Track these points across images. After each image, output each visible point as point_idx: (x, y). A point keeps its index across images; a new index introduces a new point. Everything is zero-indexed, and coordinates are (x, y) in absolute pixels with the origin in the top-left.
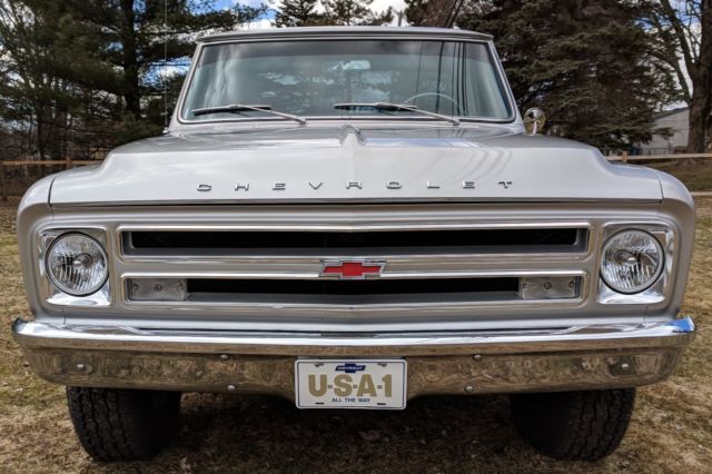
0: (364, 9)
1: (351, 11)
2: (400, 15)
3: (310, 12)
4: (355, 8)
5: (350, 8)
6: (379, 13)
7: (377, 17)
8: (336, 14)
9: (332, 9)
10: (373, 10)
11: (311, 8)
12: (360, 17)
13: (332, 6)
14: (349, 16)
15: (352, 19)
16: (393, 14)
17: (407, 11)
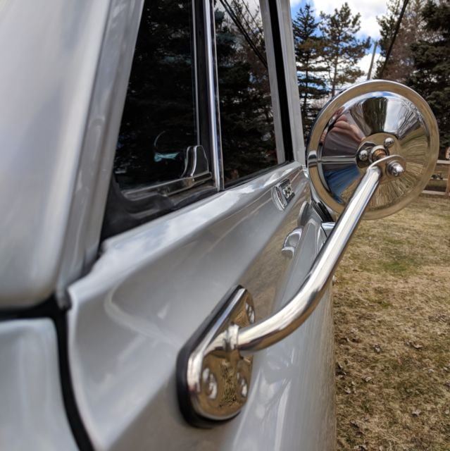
0: (350, 37)
1: (341, 37)
2: (376, 44)
3: (311, 35)
4: (344, 35)
5: (340, 35)
6: (361, 41)
7: (359, 44)
8: (330, 38)
9: (327, 35)
10: (357, 38)
11: (312, 32)
12: (347, 42)
13: (327, 32)
14: (339, 41)
15: (341, 43)
16: (371, 42)
17: (381, 41)
